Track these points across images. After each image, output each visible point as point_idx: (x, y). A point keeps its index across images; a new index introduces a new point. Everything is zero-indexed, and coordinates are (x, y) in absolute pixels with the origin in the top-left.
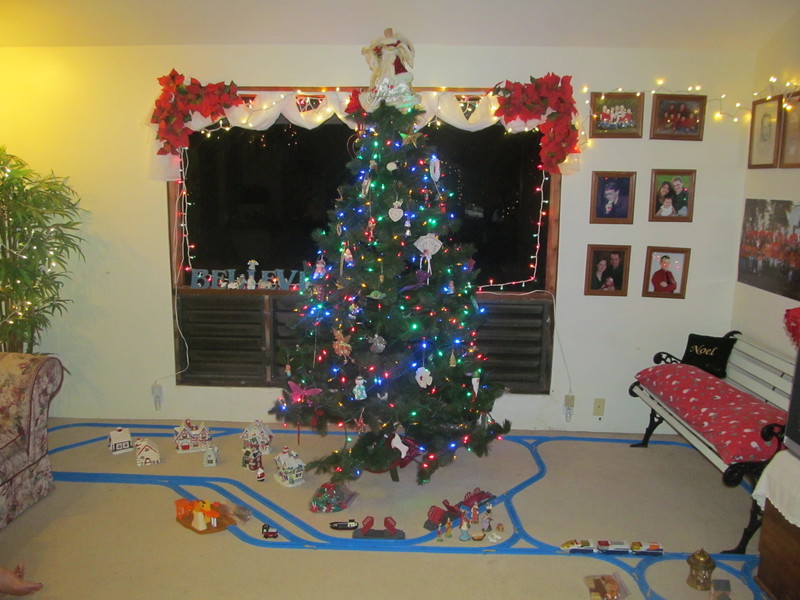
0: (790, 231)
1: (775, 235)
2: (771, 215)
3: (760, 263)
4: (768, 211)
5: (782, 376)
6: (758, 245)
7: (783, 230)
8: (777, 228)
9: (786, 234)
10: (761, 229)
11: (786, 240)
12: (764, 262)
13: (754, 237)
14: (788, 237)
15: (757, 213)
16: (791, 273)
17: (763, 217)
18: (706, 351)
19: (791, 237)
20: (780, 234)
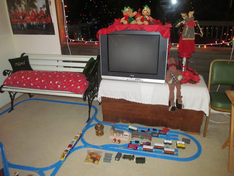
0: (39, 10)
1: (31, 13)
2: (25, 5)
3: (25, 25)
4: (23, 4)
5: (58, 61)
6: (21, 18)
7: (34, 10)
8: (30, 10)
9: (37, 11)
10: (21, 11)
11: (37, 14)
12: (27, 24)
13: (18, 15)
14: (38, 12)
15: (16, 5)
16: (44, 26)
17: (20, 6)
18: (22, 63)
19: (40, 12)
20: (33, 12)
